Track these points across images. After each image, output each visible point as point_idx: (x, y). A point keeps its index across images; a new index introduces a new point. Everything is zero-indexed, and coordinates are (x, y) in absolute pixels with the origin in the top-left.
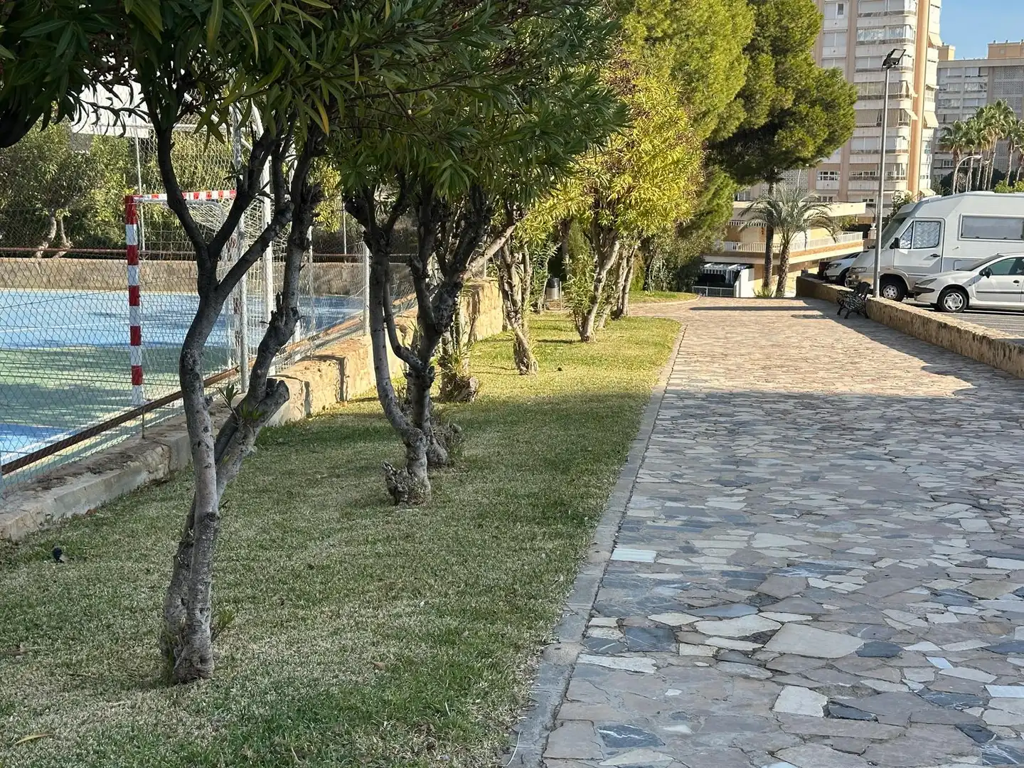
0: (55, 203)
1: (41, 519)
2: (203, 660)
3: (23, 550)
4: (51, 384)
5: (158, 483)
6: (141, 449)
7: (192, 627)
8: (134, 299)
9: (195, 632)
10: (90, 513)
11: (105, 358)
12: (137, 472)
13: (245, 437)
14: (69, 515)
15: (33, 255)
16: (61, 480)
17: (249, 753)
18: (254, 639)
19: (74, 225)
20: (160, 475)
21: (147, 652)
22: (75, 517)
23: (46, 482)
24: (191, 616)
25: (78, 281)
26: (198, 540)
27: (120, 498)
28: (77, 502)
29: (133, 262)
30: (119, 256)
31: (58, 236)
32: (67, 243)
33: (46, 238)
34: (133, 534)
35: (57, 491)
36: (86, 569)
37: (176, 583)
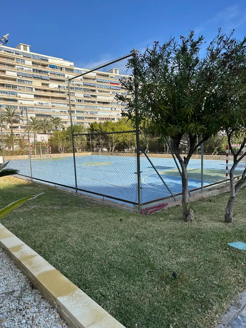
0: (216, 146)
1: (209, 195)
2: (231, 220)
3: (205, 200)
4: (212, 175)
5: (228, 192)
6: (226, 186)
7: (229, 214)
8: (227, 162)
9: (230, 215)
10: (217, 196)
11: (222, 171)
12: (225, 190)
13: (241, 185)
14: (213, 195)
15: (211, 154)
16: (212, 190)
17: (237, 234)
18: (241, 219)
19: (218, 150)
20: (229, 191)
21: (223, 217)
22: (214, 196)
23: (210, 190)
24: (229, 212)
25: (218, 159)
26: (231, 200)
27: (222, 194)
28: (214, 194)
29: (227, 156)
30: (225, 155)
31: (216, 151)
32: (217, 152)
33: (214, 152)
34: (223, 200)
35: (211, 191)
36: (215, 204)
37: (227, 207)
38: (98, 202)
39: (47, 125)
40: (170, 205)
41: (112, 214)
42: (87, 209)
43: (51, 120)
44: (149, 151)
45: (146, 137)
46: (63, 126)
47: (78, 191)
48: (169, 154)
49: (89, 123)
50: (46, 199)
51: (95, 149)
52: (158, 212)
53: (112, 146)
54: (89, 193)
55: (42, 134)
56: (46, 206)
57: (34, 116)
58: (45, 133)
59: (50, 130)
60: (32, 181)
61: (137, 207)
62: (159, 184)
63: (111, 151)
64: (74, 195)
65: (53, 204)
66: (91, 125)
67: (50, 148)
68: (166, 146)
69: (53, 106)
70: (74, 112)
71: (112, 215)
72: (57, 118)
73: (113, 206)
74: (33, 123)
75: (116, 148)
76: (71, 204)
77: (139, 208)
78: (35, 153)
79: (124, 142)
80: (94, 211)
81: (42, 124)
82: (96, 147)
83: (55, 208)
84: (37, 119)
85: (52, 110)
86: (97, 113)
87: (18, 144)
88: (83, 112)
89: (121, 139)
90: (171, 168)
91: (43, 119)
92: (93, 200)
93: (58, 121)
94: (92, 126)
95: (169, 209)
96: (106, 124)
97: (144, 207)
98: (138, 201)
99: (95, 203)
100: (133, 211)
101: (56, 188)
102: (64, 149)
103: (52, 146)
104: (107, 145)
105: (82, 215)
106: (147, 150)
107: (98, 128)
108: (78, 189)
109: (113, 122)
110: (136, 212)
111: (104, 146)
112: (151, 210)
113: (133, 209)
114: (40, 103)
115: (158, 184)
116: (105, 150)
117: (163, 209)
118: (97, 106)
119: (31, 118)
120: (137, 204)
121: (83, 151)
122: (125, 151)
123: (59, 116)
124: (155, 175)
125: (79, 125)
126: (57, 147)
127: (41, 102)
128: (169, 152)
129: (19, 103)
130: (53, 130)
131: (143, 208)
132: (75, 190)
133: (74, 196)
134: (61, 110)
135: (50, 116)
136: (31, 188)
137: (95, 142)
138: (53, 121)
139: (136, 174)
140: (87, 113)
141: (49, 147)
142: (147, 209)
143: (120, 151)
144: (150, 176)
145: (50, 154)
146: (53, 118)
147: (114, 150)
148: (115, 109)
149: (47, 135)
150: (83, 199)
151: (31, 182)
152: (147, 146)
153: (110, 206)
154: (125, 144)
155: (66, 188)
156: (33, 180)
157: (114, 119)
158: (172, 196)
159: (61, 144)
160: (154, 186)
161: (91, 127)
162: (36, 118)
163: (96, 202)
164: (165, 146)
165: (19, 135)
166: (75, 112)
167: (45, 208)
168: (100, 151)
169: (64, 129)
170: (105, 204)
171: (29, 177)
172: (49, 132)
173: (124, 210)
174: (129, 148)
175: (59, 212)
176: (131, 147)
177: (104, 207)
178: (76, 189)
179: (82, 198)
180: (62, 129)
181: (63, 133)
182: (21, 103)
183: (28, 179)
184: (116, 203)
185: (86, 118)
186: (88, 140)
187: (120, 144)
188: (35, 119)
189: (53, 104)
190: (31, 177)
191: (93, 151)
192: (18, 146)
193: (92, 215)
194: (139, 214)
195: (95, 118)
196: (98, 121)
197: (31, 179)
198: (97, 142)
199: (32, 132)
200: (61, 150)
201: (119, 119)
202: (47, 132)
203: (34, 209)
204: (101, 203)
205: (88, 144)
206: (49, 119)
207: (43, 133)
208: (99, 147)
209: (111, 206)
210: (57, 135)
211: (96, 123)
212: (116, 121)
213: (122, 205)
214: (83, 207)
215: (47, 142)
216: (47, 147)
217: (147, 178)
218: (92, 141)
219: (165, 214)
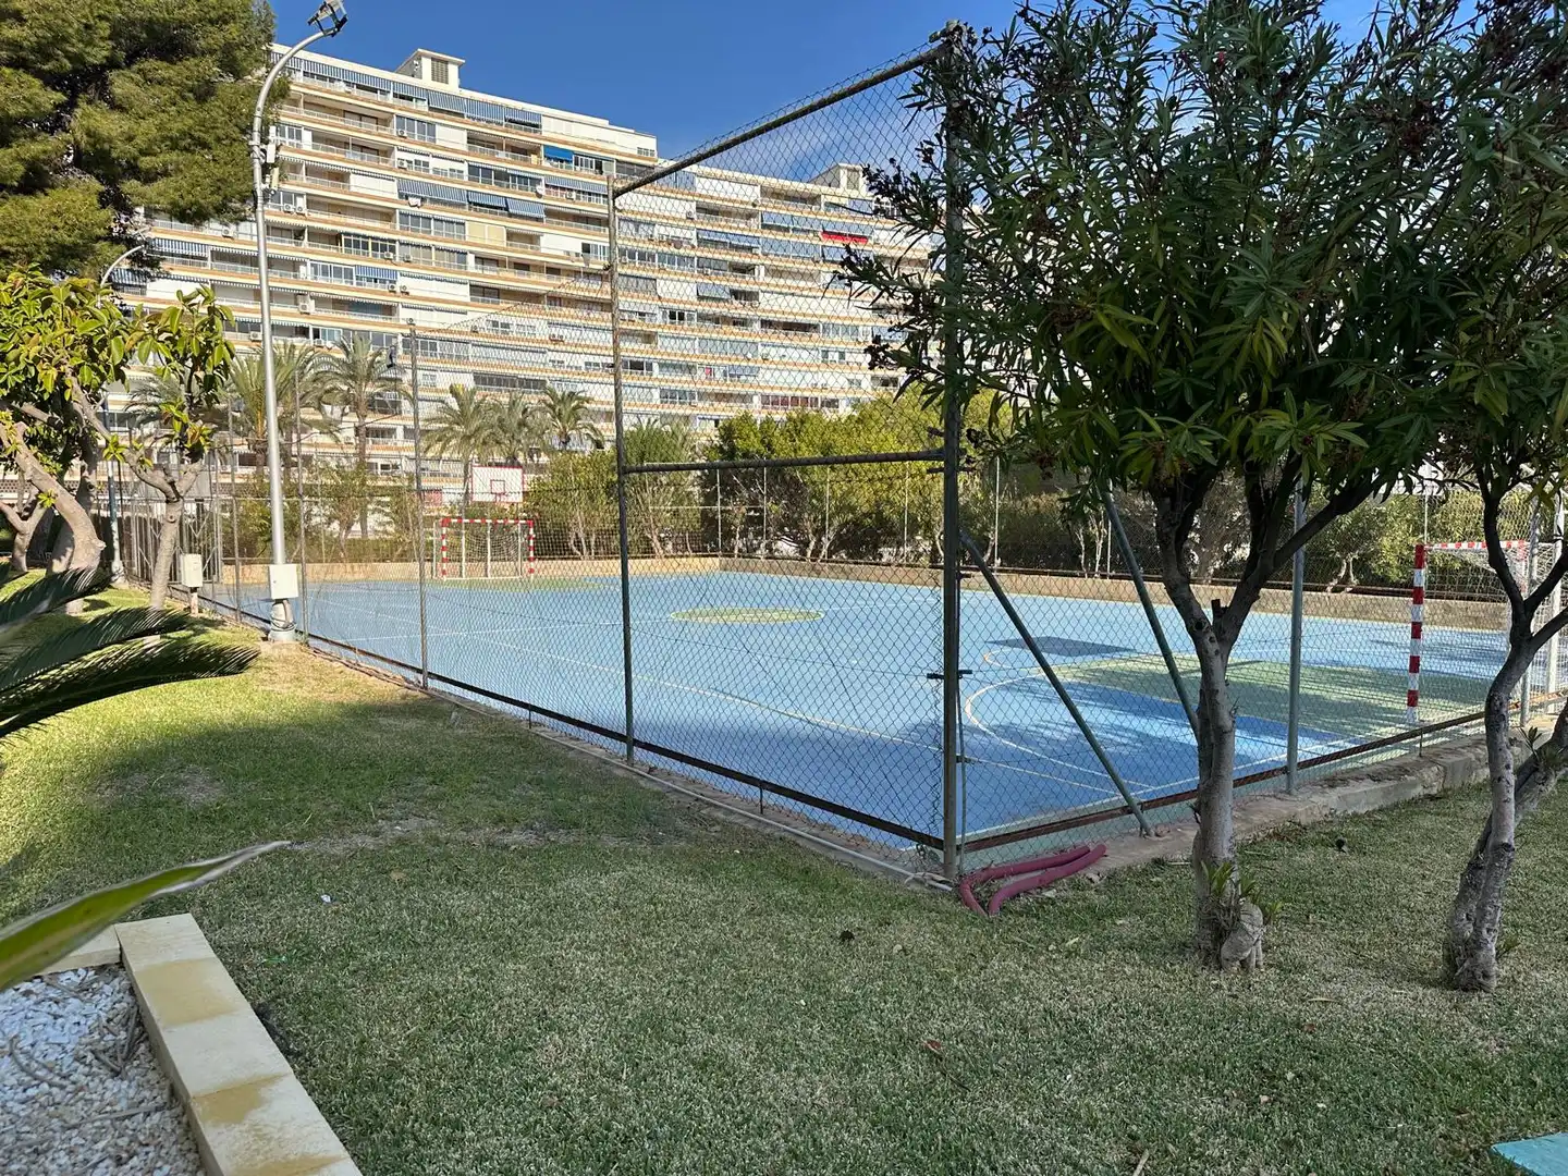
0: (1346, 548)
1: (1326, 812)
2: (1486, 976)
3: (1311, 835)
4: (1334, 697)
5: (1432, 798)
6: (1418, 766)
7: (1476, 944)
8: (1416, 632)
9: (1480, 948)
10: (1368, 814)
11: (1382, 679)
12: (1414, 785)
14: (1350, 812)
15: (1323, 589)
16: (1344, 782)
18: (1537, 968)
19: (1361, 566)
20: (1434, 791)
21: (1427, 953)
22: (1355, 815)
23: (1332, 782)
24: (1477, 931)
25: (1360, 613)
27: (1396, 806)
28: (1357, 803)
29: (1418, 601)
30: (1409, 595)
31: (1347, 575)
32: (1354, 581)
33: (1336, 576)
34: (1408, 840)
35: (1340, 790)
36: (1368, 862)
37: (1462, 898)
38: (732, 818)
39: (522, 424)
40: (1114, 861)
41: (801, 892)
42: (670, 853)
43: (544, 401)
44: (998, 561)
45: (988, 489)
46: (593, 429)
47: (638, 753)
48: (1104, 577)
49: (717, 422)
50: (475, 786)
51: (739, 543)
52: (1050, 894)
53: (819, 532)
54: (689, 767)
55: (498, 465)
56: (465, 824)
57: (468, 382)
58: (512, 462)
59: (538, 451)
60: (425, 687)
61: (935, 858)
62: (1057, 735)
63: (816, 553)
64: (619, 772)
65: (501, 820)
66: (724, 428)
67: (531, 532)
68: (1088, 537)
69: (555, 340)
70: (650, 367)
71: (800, 898)
72: (572, 395)
73: (809, 846)
74: (462, 418)
75: (840, 543)
76: (594, 822)
77: (946, 867)
78: (459, 555)
79: (880, 513)
80: (706, 872)
81: (501, 420)
82: (744, 534)
83: (507, 839)
84: (477, 398)
85: (551, 356)
86: (753, 372)
87: (387, 510)
88: (690, 369)
89: (863, 499)
90: (1117, 649)
91: (505, 399)
92: (708, 804)
93: (574, 409)
94: (728, 432)
95: (1112, 876)
96: (797, 427)
97: (973, 862)
98: (941, 825)
99: (716, 821)
100: (916, 880)
101: (534, 729)
102: (593, 540)
103: (538, 523)
104: (795, 524)
105: (639, 893)
106: (993, 553)
107: (754, 444)
108: (637, 743)
109: (829, 415)
110: (931, 886)
111: (781, 529)
112: (1013, 880)
113: (916, 870)
114: (495, 324)
115: (1048, 733)
116: (786, 547)
117: (1080, 877)
118: (758, 339)
119: (453, 391)
120: (938, 844)
121: (681, 550)
122: (881, 556)
123: (580, 387)
124: (1035, 685)
125: (668, 427)
126: (563, 530)
127: (501, 319)
128: (1103, 569)
129: (403, 322)
130: (550, 451)
131: (967, 868)
132: (621, 748)
133: (616, 778)
134: (591, 359)
135: (538, 384)
136: (412, 724)
137: (738, 511)
138: (550, 406)
139: (934, 682)
140: (710, 371)
141: (525, 529)
142: (992, 875)
143: (856, 555)
144: (1008, 688)
145: (529, 559)
146: (553, 395)
147: (830, 553)
148: (842, 355)
149: (519, 471)
150: (659, 796)
151: (421, 695)
152: (994, 537)
153: (789, 844)
154: (882, 521)
155: (583, 733)
156: (434, 684)
157: (832, 403)
158: (1128, 810)
159: (579, 516)
160: (1027, 742)
161: (722, 437)
162: (473, 392)
163: (720, 815)
164: (1081, 538)
165: (396, 467)
166: (655, 367)
167: (461, 835)
168: (762, 552)
169: (599, 445)
170: (768, 830)
171: (413, 668)
172: (531, 458)
173: (867, 869)
174: (900, 544)
175: (525, 863)
176: (911, 539)
177: (763, 846)
178: (628, 738)
179: (656, 788)
180: (589, 447)
181: (592, 462)
182: (411, 322)
183: (406, 680)
184: (824, 827)
185: (703, 396)
186: (710, 499)
187: (857, 524)
188: (471, 399)
189: (556, 331)
190: (419, 671)
191: (728, 553)
192: (387, 519)
193: (693, 896)
194: (946, 904)
195: (745, 398)
196: (758, 412)
197: (420, 677)
198: (749, 510)
199: (455, 456)
200: (578, 543)
201: (857, 403)
202: (521, 459)
203: (401, 842)
204: (750, 826)
205: (708, 520)
206: (532, 399)
207: (503, 460)
208: (758, 534)
209: (800, 842)
210: (565, 474)
211: (746, 418)
212: (844, 410)
213: (859, 843)
214: (655, 842)
215: (520, 506)
216: (518, 529)
217: (988, 700)
218: (723, 503)
219: (1091, 909)
